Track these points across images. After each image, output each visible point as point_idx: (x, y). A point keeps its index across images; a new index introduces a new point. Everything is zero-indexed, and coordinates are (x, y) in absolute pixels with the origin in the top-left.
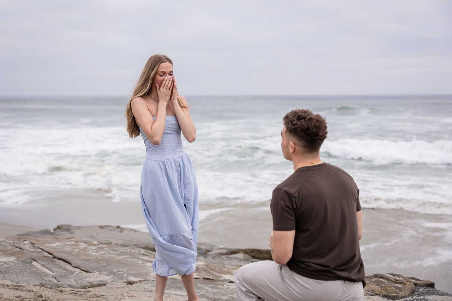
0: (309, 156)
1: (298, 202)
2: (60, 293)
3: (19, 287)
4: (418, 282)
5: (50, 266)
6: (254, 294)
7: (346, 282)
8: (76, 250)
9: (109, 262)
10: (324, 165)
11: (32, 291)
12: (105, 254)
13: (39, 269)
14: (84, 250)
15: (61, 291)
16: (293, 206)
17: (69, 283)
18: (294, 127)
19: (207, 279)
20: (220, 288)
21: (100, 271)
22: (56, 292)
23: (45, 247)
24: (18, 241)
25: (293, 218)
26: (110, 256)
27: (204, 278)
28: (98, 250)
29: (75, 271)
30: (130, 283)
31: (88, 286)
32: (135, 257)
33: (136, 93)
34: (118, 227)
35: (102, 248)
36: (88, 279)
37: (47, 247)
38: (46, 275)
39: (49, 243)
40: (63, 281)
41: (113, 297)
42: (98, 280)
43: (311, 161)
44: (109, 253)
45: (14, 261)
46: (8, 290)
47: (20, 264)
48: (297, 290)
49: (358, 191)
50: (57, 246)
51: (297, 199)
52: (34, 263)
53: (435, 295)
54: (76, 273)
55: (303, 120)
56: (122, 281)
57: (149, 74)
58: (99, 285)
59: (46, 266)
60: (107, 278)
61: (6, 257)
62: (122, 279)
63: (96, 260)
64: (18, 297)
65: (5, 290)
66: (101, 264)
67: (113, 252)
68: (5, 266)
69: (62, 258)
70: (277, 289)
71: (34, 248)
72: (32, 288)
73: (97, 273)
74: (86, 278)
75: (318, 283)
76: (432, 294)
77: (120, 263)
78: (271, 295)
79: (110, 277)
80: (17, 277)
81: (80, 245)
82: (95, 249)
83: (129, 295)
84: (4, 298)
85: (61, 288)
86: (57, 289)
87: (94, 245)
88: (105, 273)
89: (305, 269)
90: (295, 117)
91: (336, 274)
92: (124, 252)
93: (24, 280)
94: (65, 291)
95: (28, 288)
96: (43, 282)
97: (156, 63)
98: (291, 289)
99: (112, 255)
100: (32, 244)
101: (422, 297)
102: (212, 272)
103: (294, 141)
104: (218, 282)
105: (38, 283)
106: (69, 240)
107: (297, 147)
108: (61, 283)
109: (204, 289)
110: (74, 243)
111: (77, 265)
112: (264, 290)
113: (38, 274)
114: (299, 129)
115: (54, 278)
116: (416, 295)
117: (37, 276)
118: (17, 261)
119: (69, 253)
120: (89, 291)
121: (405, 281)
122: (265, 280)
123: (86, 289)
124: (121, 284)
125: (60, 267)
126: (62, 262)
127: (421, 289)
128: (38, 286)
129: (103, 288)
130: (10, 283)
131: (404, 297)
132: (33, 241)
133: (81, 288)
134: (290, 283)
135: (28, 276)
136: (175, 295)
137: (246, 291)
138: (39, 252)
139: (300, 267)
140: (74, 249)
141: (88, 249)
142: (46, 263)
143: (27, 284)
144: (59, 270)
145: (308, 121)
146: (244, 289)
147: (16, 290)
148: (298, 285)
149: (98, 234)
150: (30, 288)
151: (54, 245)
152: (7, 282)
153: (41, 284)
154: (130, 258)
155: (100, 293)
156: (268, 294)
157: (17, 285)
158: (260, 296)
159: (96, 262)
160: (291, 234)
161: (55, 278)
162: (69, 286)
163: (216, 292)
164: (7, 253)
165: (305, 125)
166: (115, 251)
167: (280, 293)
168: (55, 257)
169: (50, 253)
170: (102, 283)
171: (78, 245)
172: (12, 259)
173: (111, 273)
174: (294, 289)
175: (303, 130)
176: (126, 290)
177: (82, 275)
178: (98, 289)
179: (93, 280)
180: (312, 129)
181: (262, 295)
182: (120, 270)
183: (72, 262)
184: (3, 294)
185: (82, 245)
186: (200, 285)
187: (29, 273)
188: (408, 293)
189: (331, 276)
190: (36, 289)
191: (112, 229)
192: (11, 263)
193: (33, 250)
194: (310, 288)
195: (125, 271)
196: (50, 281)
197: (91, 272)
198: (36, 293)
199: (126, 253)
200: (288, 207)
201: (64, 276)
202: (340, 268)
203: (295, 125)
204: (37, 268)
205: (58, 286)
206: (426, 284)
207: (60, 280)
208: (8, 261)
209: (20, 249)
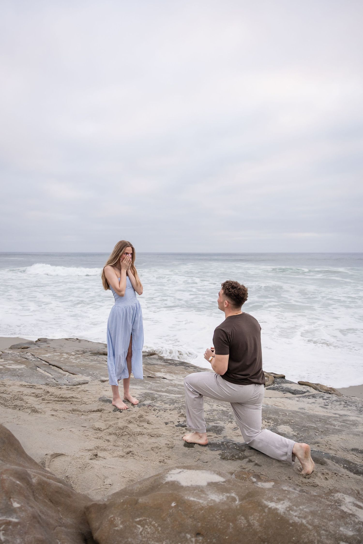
0: (236, 309)
1: (231, 338)
2: (60, 390)
3: (33, 386)
4: (276, 376)
5: (49, 371)
6: (197, 392)
7: (256, 385)
8: (62, 359)
9: (86, 367)
10: (243, 314)
11: (42, 389)
12: (82, 361)
13: (42, 373)
14: (67, 358)
15: (60, 388)
16: (228, 340)
17: (64, 383)
18: (229, 293)
19: (150, 377)
20: (158, 383)
21: (82, 374)
22: (57, 389)
23: (42, 357)
24: (23, 353)
25: (228, 347)
26: (85, 362)
27: (148, 377)
28: (76, 358)
29: (66, 374)
30: (103, 381)
31: (77, 384)
32: (101, 363)
33: (109, 263)
34: (77, 339)
35: (79, 357)
36: (75, 379)
37: (43, 357)
38: (48, 377)
39: (44, 354)
40: (60, 381)
41: (94, 391)
42: (82, 380)
43: (237, 312)
44: (84, 360)
45: (25, 368)
46: (26, 388)
47: (29, 370)
48: (228, 391)
49: (261, 329)
50: (49, 356)
51: (231, 336)
52: (38, 369)
53: (287, 383)
54: (67, 375)
55: (235, 289)
56: (98, 380)
57: (118, 253)
58: (84, 383)
59: (47, 371)
60: (88, 379)
61: (18, 365)
62: (97, 379)
63: (78, 366)
64: (33, 393)
65: (24, 388)
66: (81, 369)
67: (86, 360)
68: (20, 371)
69: (55, 365)
70: (214, 390)
71: (35, 358)
72: (41, 386)
73: (80, 375)
74: (74, 379)
75: (240, 387)
76: (285, 383)
77: (92, 367)
78: (209, 393)
79: (89, 377)
80: (29, 379)
81: (64, 355)
82: (74, 358)
83: (104, 390)
84: (24, 394)
85: (60, 386)
86: (57, 386)
87: (73, 355)
88: (85, 375)
89: (233, 378)
90: (231, 286)
91: (251, 381)
92: (93, 360)
93: (34, 381)
94: (63, 388)
95: (39, 387)
96: (47, 382)
97: (124, 247)
98: (224, 391)
99: (86, 362)
100: (33, 355)
101: (280, 385)
102: (150, 371)
103: (228, 300)
104: (156, 379)
105: (44, 383)
106: (56, 352)
107: (229, 304)
108: (59, 383)
109: (149, 384)
110: (60, 354)
111: (66, 370)
112: (205, 391)
113: (42, 377)
114: (232, 294)
115: (53, 379)
116: (276, 384)
117: (42, 378)
118: (27, 368)
119: (59, 361)
120: (78, 388)
121: (268, 375)
122: (206, 384)
123: (76, 386)
124: (97, 382)
125: (56, 371)
126: (56, 367)
127: (278, 380)
128: (45, 385)
129: (87, 385)
130: (26, 384)
131: (269, 385)
132: (33, 353)
133: (73, 386)
134: (223, 387)
135: (36, 378)
136: (133, 388)
137: (192, 391)
138: (39, 361)
139: (230, 377)
140: (61, 358)
141: (70, 358)
142: (46, 369)
143: (37, 384)
144: (56, 374)
145: (238, 290)
146: (191, 390)
147: (31, 388)
148: (229, 388)
149: (65, 344)
150: (40, 387)
151: (47, 356)
152: (24, 383)
153: (46, 383)
154: (98, 363)
155: (85, 389)
156: (207, 393)
157: (32, 384)
158: (201, 393)
159: (77, 367)
160: (227, 357)
161: (55, 379)
162: (65, 384)
163: (158, 386)
164: (19, 362)
165: (237, 293)
166: (88, 359)
167: (216, 393)
168: (50, 365)
169: (46, 362)
170: (85, 382)
171: (62, 356)
172: (23, 366)
173: (89, 375)
174: (226, 391)
175: (235, 296)
176: (101, 386)
177: (71, 376)
178: (83, 386)
179: (79, 380)
180: (240, 295)
181: (202, 393)
182: (94, 372)
183: (62, 368)
184: (23, 391)
185: (65, 356)
186: (147, 381)
187: (37, 376)
188: (271, 383)
189: (248, 382)
190: (44, 387)
191: (74, 340)
192: (24, 370)
193: (35, 360)
194: (236, 390)
195: (97, 373)
196: (52, 381)
197: (76, 375)
198: (45, 390)
199: (94, 360)
200: (225, 340)
201: (60, 378)
202: (252, 377)
203: (230, 291)
204: (41, 373)
205: (57, 384)
206: (280, 377)
207: (58, 381)
208: (21, 368)
209: (26, 359)
